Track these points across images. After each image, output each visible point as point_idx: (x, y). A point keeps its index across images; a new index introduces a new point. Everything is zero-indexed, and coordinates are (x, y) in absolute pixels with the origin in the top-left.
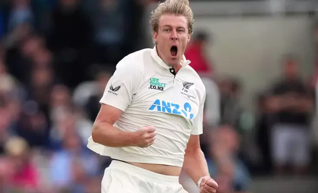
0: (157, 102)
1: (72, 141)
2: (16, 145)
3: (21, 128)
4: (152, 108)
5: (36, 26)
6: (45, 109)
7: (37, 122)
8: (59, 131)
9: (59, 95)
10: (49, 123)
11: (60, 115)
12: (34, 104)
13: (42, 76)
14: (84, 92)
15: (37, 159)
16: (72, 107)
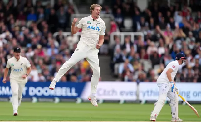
0: (89, 26)
1: (53, 46)
2: (39, 46)
3: (41, 42)
4: (88, 28)
5: (45, 19)
6: (46, 38)
7: (45, 41)
8: (49, 44)
9: (50, 35)
10: (47, 42)
11: (50, 39)
12: (44, 37)
13: (45, 30)
14: (56, 34)
15: (44, 50)
16: (53, 38)
